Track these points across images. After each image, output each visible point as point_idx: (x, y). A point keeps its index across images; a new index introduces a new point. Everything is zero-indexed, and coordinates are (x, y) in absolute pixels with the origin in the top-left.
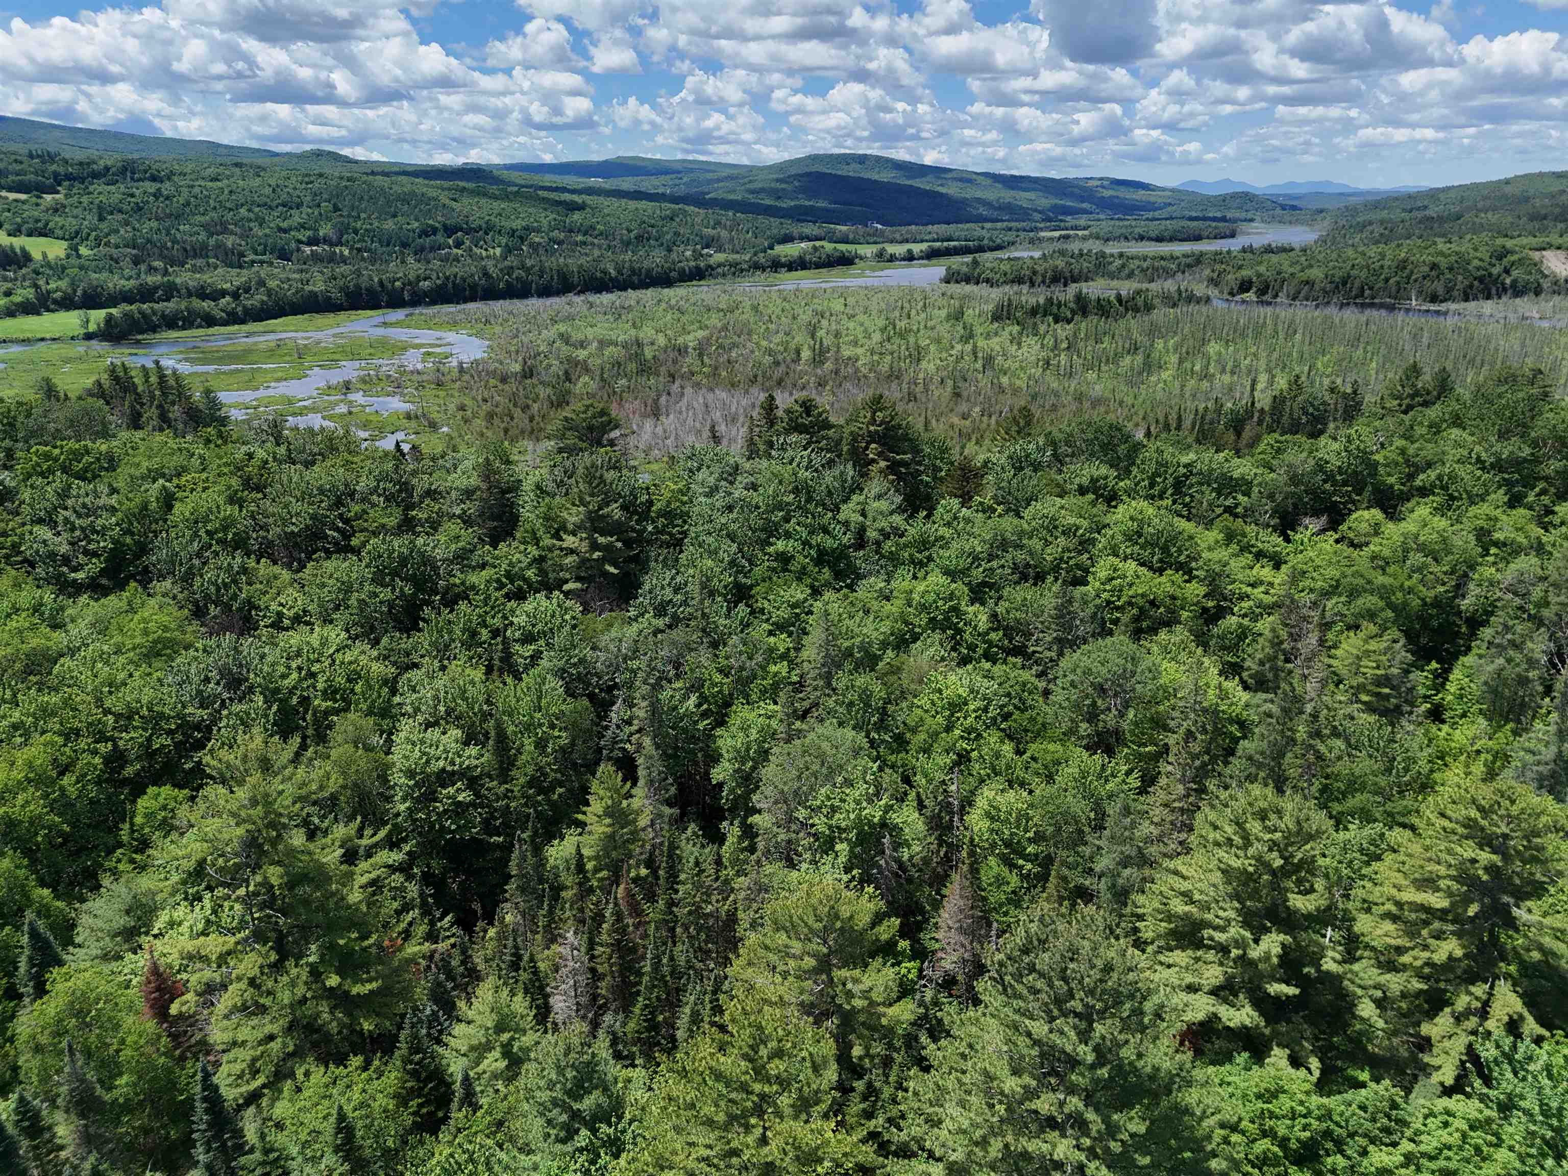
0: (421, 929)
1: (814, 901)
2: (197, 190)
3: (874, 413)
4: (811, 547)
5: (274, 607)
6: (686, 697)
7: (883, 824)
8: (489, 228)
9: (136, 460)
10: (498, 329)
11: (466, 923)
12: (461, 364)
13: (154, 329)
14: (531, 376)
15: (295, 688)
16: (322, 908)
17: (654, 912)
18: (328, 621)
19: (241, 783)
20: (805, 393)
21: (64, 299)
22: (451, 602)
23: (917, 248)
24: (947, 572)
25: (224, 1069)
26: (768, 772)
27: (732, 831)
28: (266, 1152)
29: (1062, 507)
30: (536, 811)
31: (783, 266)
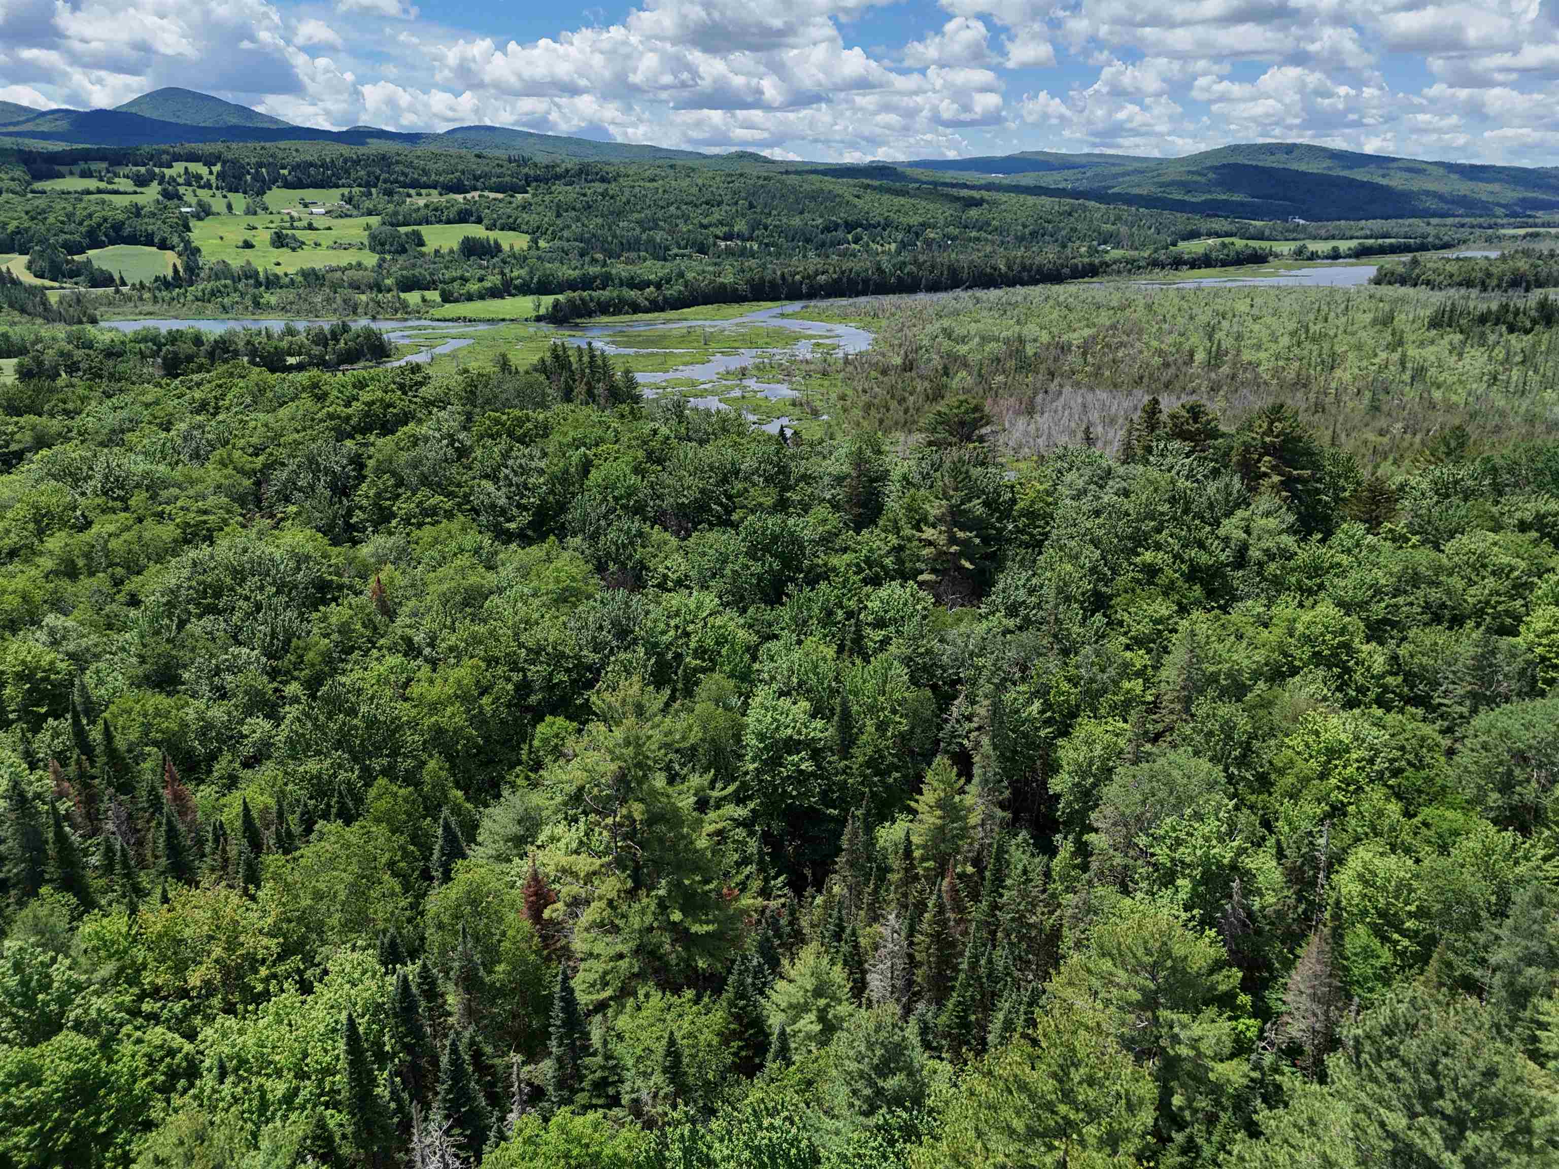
0: (756, 884)
1: (1146, 934)
2: (637, 190)
3: (1271, 423)
4: (1183, 562)
5: (661, 569)
6: (1029, 702)
7: (1234, 867)
8: (887, 224)
9: (565, 429)
10: (884, 323)
11: (797, 886)
12: (847, 355)
13: (590, 314)
14: (911, 370)
15: (671, 644)
16: (674, 847)
17: (977, 911)
18: (704, 587)
19: (618, 724)
20: (1194, 397)
21: (523, 285)
22: (812, 582)
23: (1344, 246)
24: (1340, 604)
25: (580, 976)
26: (1110, 791)
27: (1065, 847)
28: (608, 1057)
29: (1495, 544)
30: (871, 791)
31: (1185, 263)
